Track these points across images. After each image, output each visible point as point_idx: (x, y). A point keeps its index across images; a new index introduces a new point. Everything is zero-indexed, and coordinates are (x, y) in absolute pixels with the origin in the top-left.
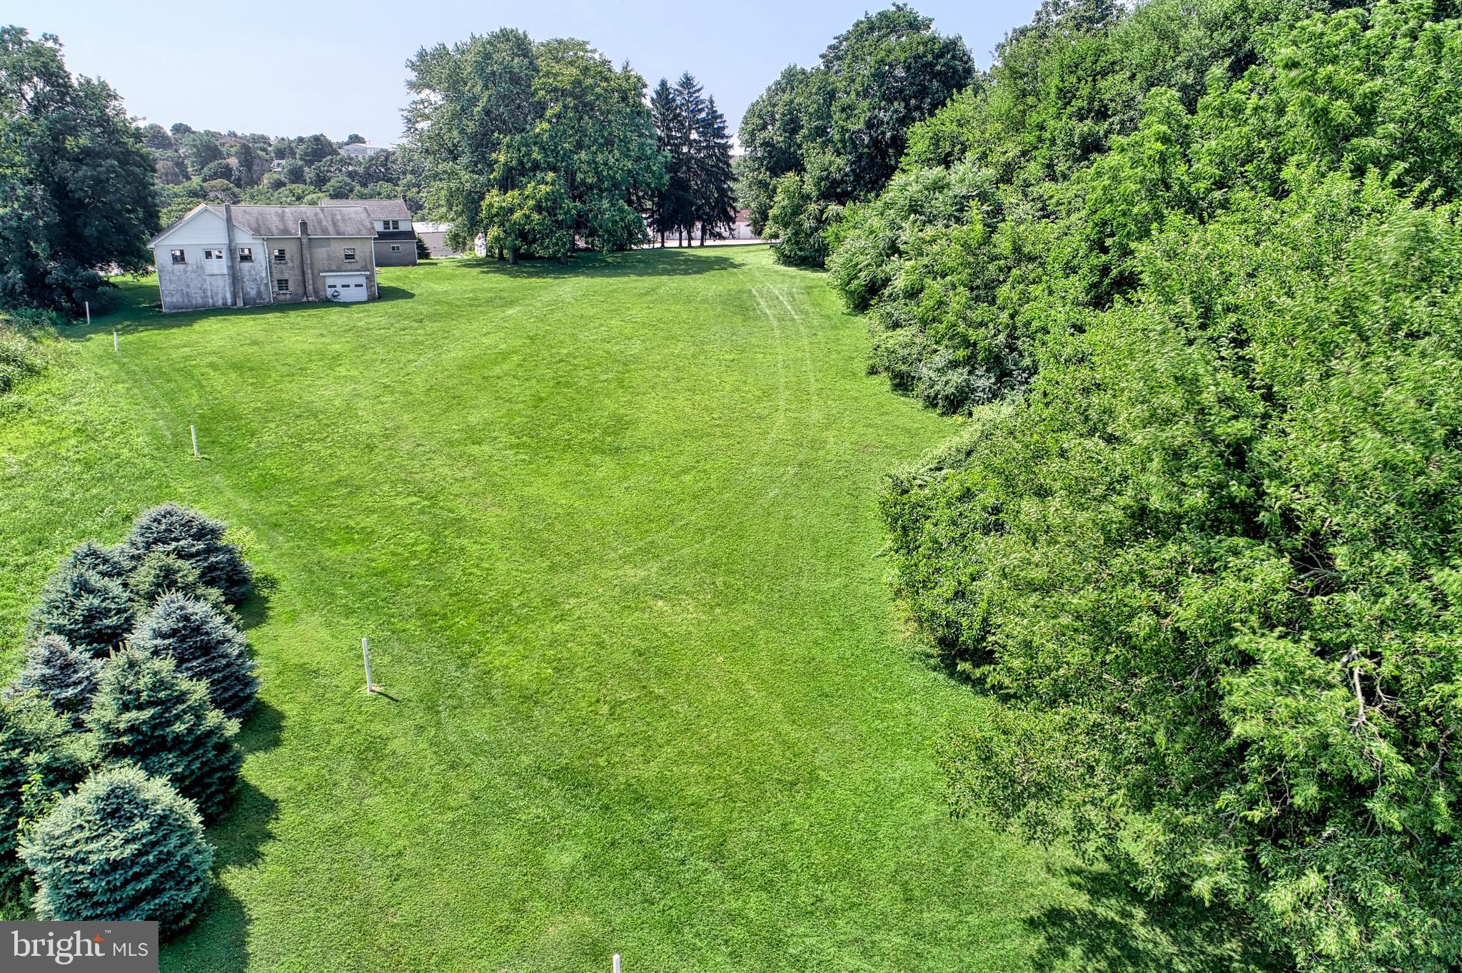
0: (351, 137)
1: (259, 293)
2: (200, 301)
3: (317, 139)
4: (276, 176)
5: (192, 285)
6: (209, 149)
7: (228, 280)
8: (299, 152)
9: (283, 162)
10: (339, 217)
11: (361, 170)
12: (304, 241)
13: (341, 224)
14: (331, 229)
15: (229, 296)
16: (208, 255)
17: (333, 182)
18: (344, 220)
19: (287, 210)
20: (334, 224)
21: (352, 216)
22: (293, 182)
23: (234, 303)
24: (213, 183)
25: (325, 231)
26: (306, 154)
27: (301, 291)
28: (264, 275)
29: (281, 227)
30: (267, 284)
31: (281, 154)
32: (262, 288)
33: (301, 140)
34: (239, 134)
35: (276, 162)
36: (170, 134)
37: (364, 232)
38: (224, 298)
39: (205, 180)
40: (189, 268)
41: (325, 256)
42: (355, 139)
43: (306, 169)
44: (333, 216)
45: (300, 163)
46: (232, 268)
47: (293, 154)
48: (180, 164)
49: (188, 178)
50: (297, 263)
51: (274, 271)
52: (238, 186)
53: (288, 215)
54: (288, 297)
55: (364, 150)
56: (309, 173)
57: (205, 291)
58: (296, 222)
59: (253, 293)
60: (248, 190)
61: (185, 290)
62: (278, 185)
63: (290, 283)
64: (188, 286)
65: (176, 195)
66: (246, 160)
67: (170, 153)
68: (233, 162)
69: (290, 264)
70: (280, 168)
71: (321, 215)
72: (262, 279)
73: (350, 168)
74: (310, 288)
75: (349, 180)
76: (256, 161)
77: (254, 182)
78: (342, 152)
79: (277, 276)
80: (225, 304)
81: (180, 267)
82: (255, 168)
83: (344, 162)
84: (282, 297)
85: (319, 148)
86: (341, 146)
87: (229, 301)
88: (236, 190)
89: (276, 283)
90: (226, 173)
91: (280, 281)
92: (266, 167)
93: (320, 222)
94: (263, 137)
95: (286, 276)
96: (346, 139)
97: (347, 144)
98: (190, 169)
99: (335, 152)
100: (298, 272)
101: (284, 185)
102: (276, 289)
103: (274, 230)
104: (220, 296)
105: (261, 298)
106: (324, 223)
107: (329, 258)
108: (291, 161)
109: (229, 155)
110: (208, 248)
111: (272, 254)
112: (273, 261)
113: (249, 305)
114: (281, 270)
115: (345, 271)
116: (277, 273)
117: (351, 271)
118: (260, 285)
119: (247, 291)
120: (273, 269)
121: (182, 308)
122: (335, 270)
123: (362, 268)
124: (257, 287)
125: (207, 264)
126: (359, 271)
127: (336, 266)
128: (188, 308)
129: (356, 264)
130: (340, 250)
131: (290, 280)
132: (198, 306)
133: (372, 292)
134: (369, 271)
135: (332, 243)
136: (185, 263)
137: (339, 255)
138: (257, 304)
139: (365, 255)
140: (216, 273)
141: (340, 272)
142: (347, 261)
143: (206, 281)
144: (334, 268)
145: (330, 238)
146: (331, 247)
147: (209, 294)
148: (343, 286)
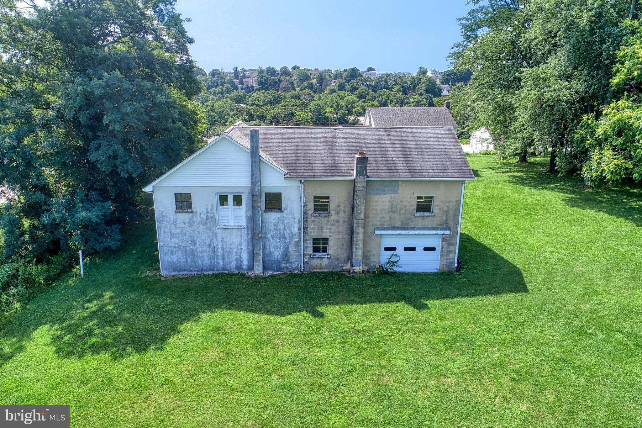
0: (368, 69)
1: (286, 254)
2: (207, 262)
3: (353, 69)
4: (332, 88)
5: (199, 241)
6: (305, 76)
7: (246, 235)
8: (344, 76)
9: (336, 81)
10: (412, 145)
11: (373, 84)
12: (360, 186)
13: (416, 157)
14: (400, 164)
15: (245, 257)
16: (223, 200)
17: (359, 90)
18: (420, 150)
19: (339, 133)
20: (406, 156)
21: (432, 142)
22: (340, 90)
23: (251, 267)
24: (304, 91)
25: (392, 170)
26: (347, 77)
27: (344, 255)
28: (295, 230)
29: (328, 161)
30: (298, 243)
31: (336, 77)
32: (291, 248)
33: (346, 70)
34: (319, 69)
35: (333, 81)
36: (291, 70)
37: (451, 170)
38: (239, 260)
39: (301, 90)
40: (197, 219)
41: (387, 205)
42: (371, 69)
43: (347, 84)
44: (403, 142)
45: (344, 81)
46: (252, 220)
47: (341, 77)
48: (292, 83)
49: (294, 89)
50: (344, 215)
51: (311, 226)
52: (315, 92)
53: (340, 142)
54: (325, 262)
55: (375, 74)
56: (348, 86)
57: (214, 249)
58: (351, 153)
59: (277, 254)
60: (318, 94)
61: (190, 246)
62: (333, 91)
63: (330, 244)
64: (194, 242)
65: (285, 98)
66: (320, 80)
67: (288, 78)
68: (314, 81)
69: (334, 217)
70: (334, 84)
71: (387, 142)
72: (292, 235)
73: (368, 83)
74: (358, 253)
75: (367, 89)
76: (325, 80)
77: (322, 91)
78: (364, 75)
79: (314, 233)
80: (239, 267)
81: (184, 217)
82: (323, 84)
83: (365, 80)
84: (316, 262)
85: (354, 74)
86: (364, 72)
87: (245, 263)
88: (314, 94)
89: (310, 244)
90: (311, 87)
91: (316, 241)
92: (328, 84)
93: (384, 152)
94: (329, 70)
95: (326, 234)
96: (366, 70)
97: (366, 72)
98: (296, 85)
99: (361, 75)
100: (343, 228)
101: (336, 91)
102: (310, 251)
103: (318, 167)
104: (234, 257)
105: (288, 261)
106: (391, 154)
107: (393, 209)
108: (340, 80)
109: (313, 78)
110: (223, 192)
111: (310, 201)
112: (310, 212)
113: (271, 270)
114: (320, 224)
115: (413, 229)
116: (313, 229)
117: (423, 228)
118: (288, 243)
119: (270, 252)
120: (310, 223)
121: (184, 270)
122: (398, 227)
123: (440, 225)
124: (284, 247)
125: (220, 212)
126: (433, 228)
127: (401, 221)
128: (191, 271)
129: (432, 219)
130: (411, 198)
131: (330, 239)
132: (205, 268)
133: (449, 261)
134: (450, 229)
135: (400, 188)
136: (192, 212)
137: (408, 205)
138: (281, 269)
139: (447, 207)
140: (231, 226)
141: (405, 229)
142: (418, 215)
143: (217, 236)
144: (398, 224)
145: (398, 181)
146: (398, 193)
147: (220, 254)
148: (406, 249)
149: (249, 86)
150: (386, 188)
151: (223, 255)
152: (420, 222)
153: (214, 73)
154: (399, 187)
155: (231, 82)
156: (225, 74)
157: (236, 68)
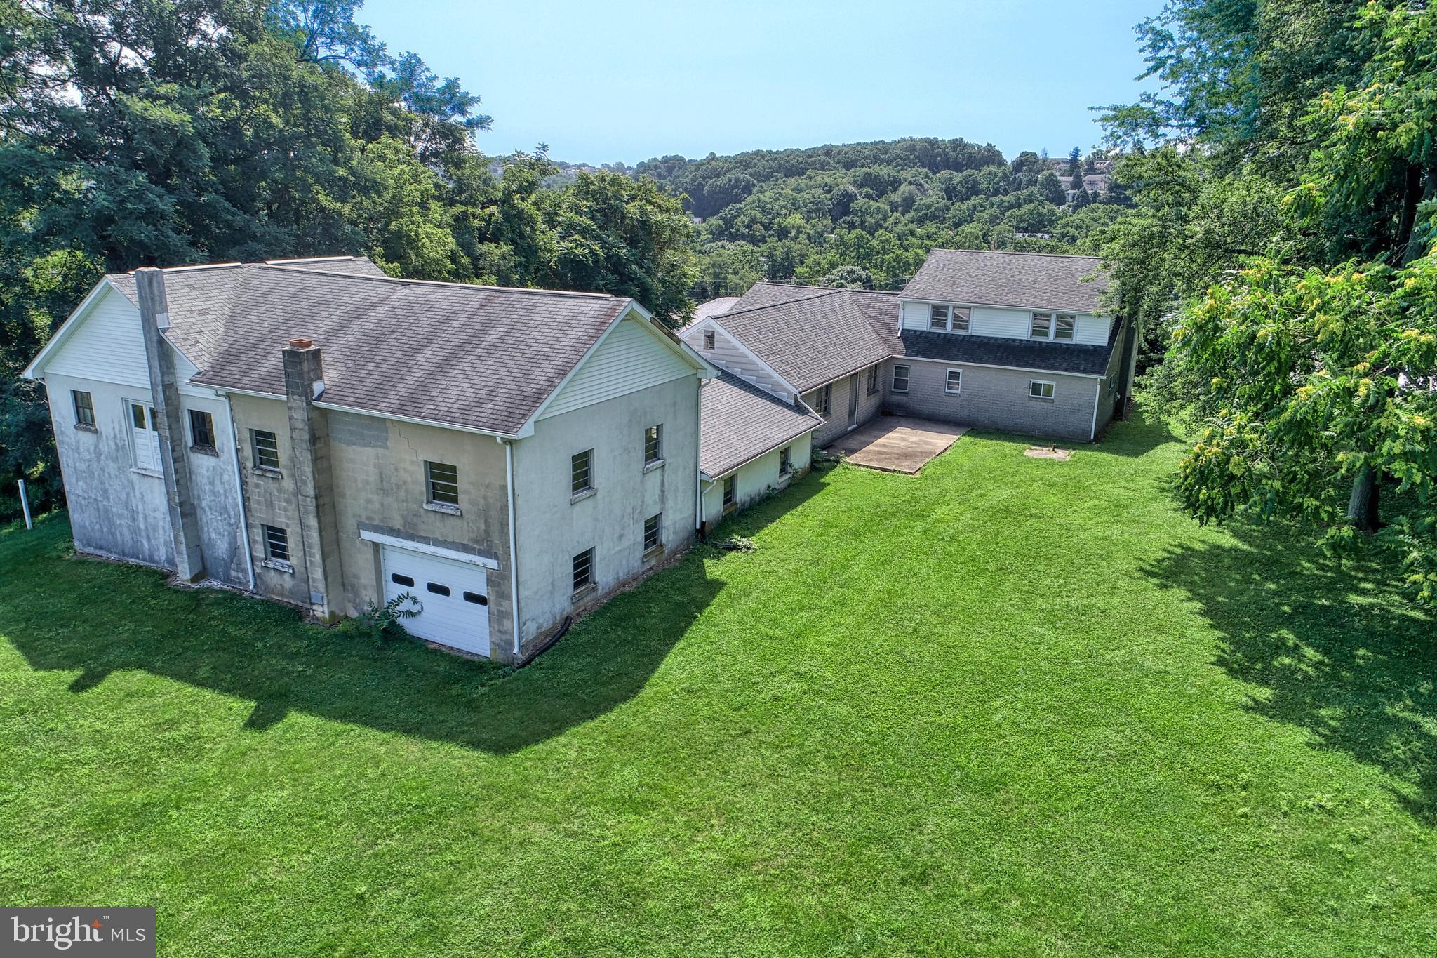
1: (233, 551)
2: (128, 538)
5: (112, 494)
10: (494, 335)
12: (297, 417)
13: (464, 365)
14: (415, 377)
16: (138, 415)
21: (543, 332)
25: (381, 389)
37: (491, 407)
40: (104, 447)
41: (372, 473)
51: (254, 496)
54: (289, 581)
57: (134, 515)
59: (221, 546)
61: (102, 501)
63: (290, 543)
64: (106, 493)
74: (316, 575)
79: (262, 513)
81: (87, 439)
84: (273, 580)
89: (258, 533)
91: (269, 529)
95: (280, 519)
102: (261, 551)
103: (268, 365)
105: (239, 567)
106: (426, 354)
107: (384, 487)
110: (136, 400)
111: (245, 440)
112: (250, 464)
113: (217, 578)
114: (268, 495)
115: (426, 540)
116: (259, 503)
117: (444, 544)
118: (234, 527)
119: (210, 539)
120: (251, 488)
121: (101, 548)
122: (399, 531)
123: (477, 541)
124: (229, 533)
125: (137, 441)
126: (465, 549)
127: (403, 517)
128: (109, 551)
129: (458, 522)
130: (412, 463)
131: (289, 531)
132: (127, 551)
133: (504, 637)
134: (496, 558)
135: (390, 435)
136: (96, 432)
137: (409, 480)
138: (232, 581)
139: (485, 498)
140: (152, 471)
141: (411, 537)
142: (430, 507)
143: (133, 489)
144: (397, 524)
145: (384, 420)
146: (386, 447)
147: (142, 526)
148: (433, 588)
149: (1090, 192)
150: (366, 432)
151: (146, 528)
152: (439, 528)
153: (1026, 161)
154: (387, 432)
155: (1052, 182)
156: (1047, 163)
157: (1077, 151)
